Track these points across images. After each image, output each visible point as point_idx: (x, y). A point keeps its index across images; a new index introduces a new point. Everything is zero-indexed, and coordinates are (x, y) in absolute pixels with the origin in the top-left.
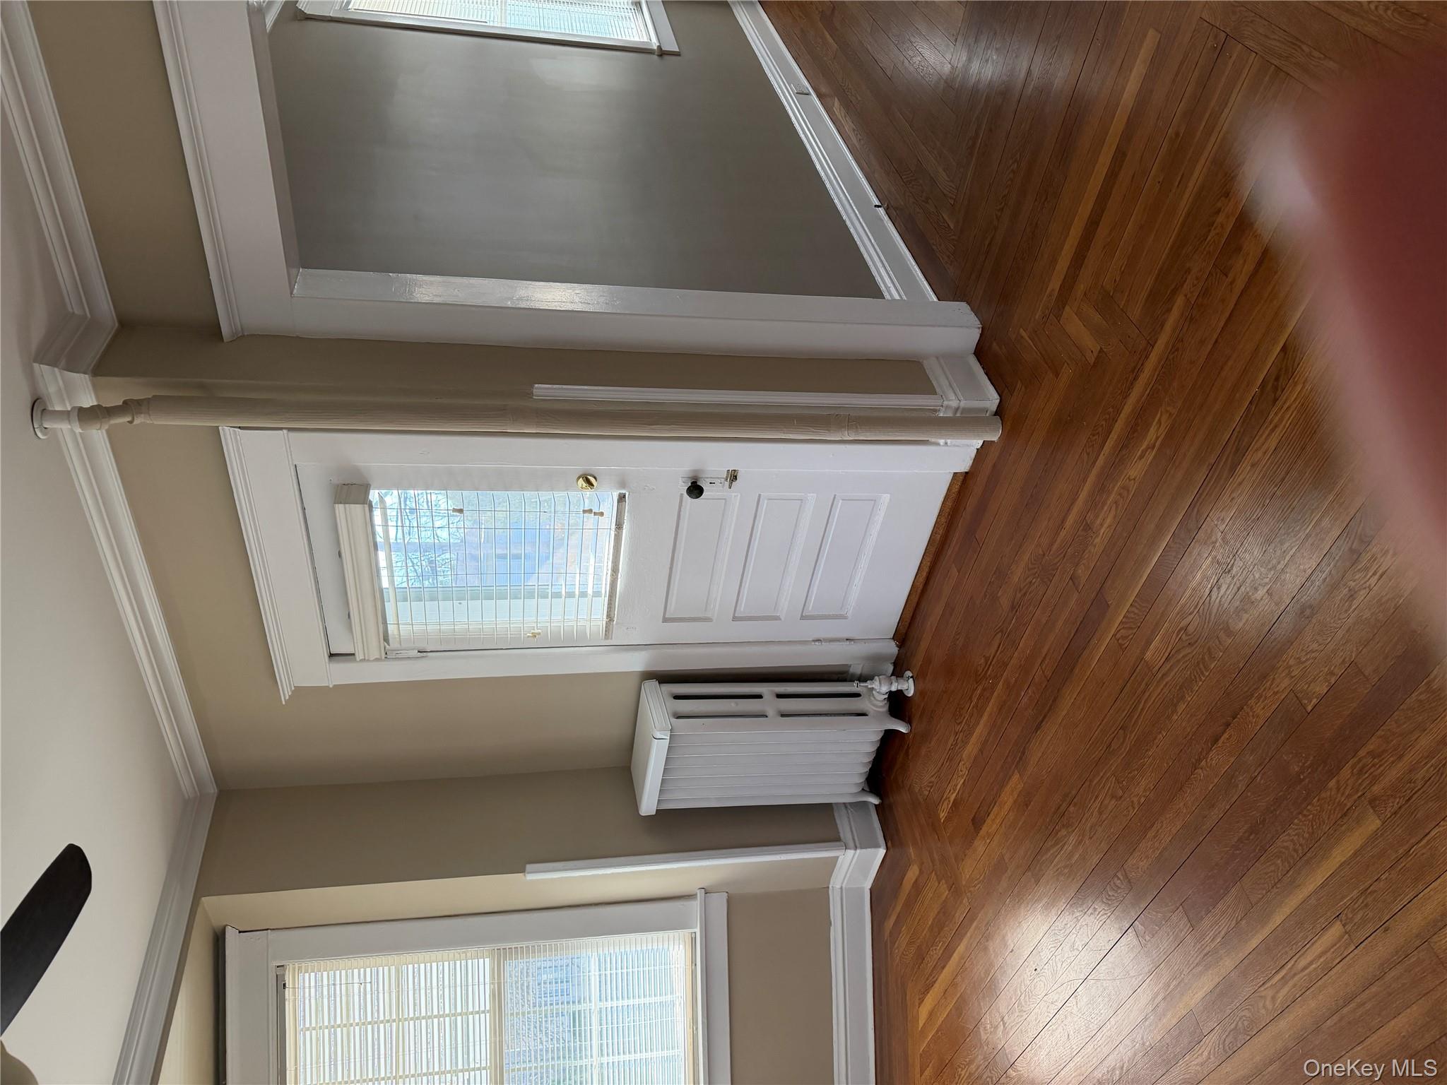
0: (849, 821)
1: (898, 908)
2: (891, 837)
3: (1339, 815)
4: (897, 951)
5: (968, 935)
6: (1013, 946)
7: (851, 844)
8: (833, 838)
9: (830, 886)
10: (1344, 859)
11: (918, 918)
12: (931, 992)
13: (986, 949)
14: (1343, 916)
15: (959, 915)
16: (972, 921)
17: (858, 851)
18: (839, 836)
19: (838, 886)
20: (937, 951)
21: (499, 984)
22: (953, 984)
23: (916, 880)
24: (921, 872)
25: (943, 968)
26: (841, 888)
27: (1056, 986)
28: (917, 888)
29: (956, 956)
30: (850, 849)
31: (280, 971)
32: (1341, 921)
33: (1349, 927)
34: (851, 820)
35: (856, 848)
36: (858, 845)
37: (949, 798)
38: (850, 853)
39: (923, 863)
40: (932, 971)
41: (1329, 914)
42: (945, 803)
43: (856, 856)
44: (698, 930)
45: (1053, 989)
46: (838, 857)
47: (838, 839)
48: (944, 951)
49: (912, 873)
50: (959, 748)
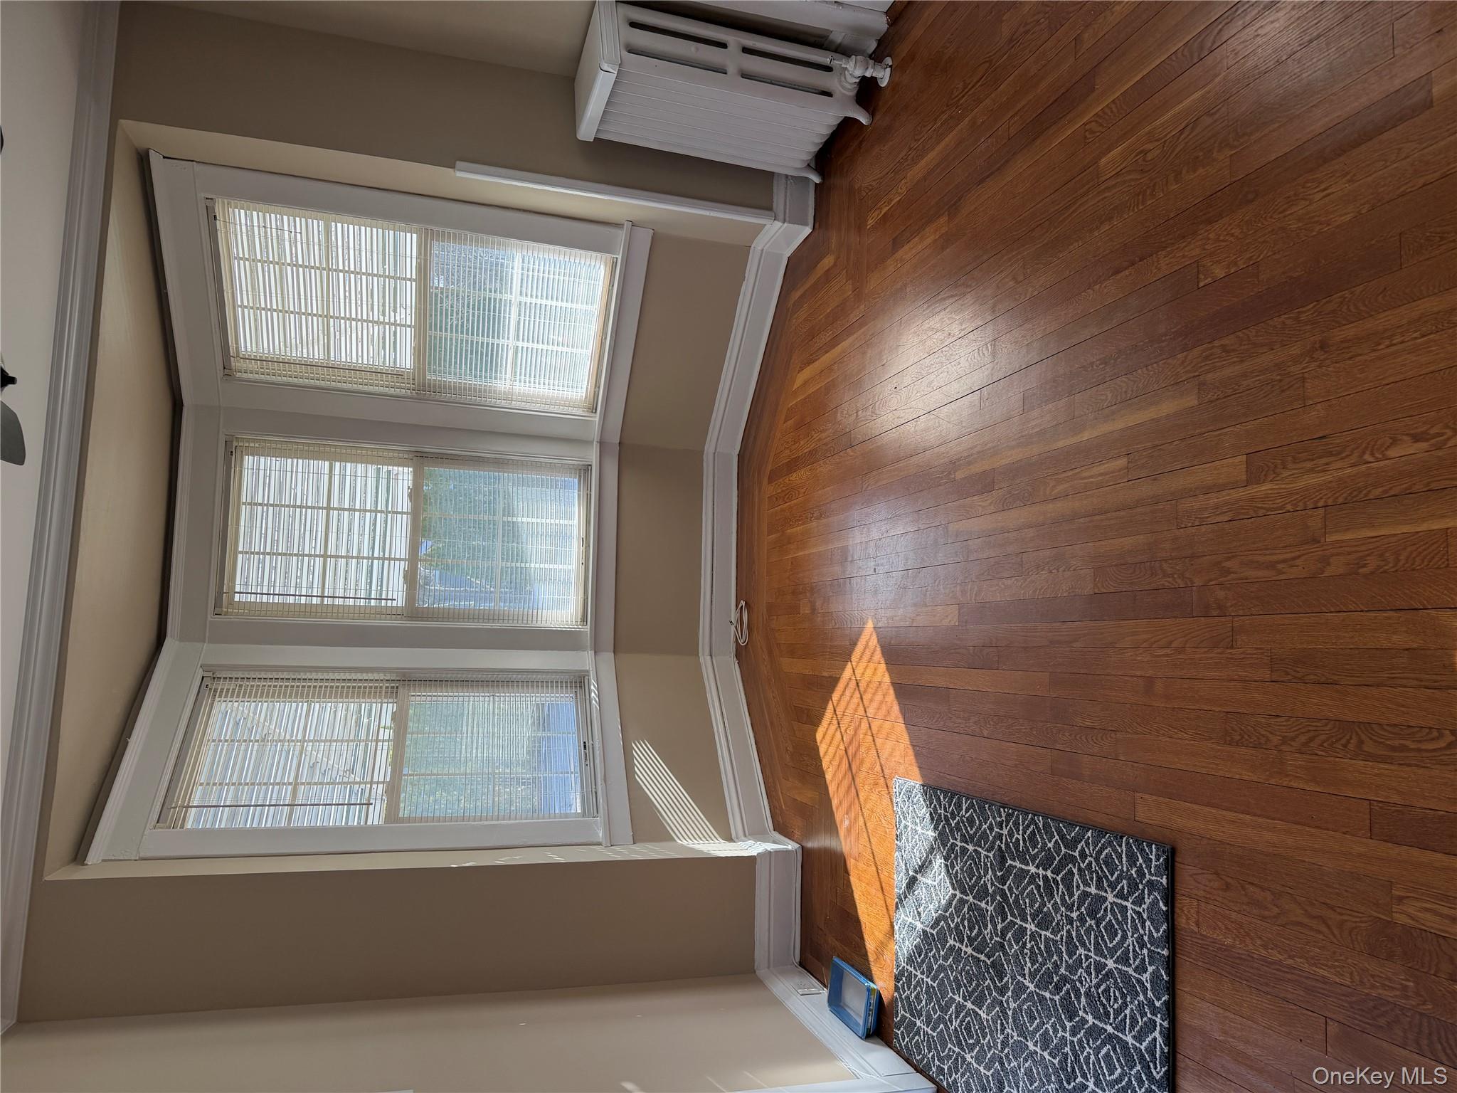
0: (786, 192)
1: (807, 286)
2: (821, 219)
3: (1172, 383)
4: (794, 321)
5: (855, 336)
6: (885, 361)
7: (781, 216)
8: (766, 207)
9: (753, 246)
10: (1156, 417)
11: (820, 302)
12: (811, 366)
13: (864, 353)
14: (1132, 455)
15: (854, 317)
16: (861, 326)
17: (786, 224)
18: (772, 205)
19: (760, 248)
20: (826, 337)
21: (426, 261)
22: (829, 368)
23: (828, 270)
24: (835, 264)
25: (827, 352)
26: (762, 250)
27: (905, 407)
28: (828, 276)
29: (839, 349)
30: (778, 220)
31: (209, 203)
32: (1129, 459)
33: (1131, 465)
34: (788, 191)
35: (784, 221)
36: (787, 219)
37: (882, 209)
38: (778, 224)
39: (839, 258)
40: (817, 351)
41: (1123, 450)
42: (877, 213)
43: (783, 228)
44: (620, 258)
45: (902, 408)
46: (765, 225)
47: (770, 208)
48: (831, 340)
49: (828, 261)
50: (908, 165)
